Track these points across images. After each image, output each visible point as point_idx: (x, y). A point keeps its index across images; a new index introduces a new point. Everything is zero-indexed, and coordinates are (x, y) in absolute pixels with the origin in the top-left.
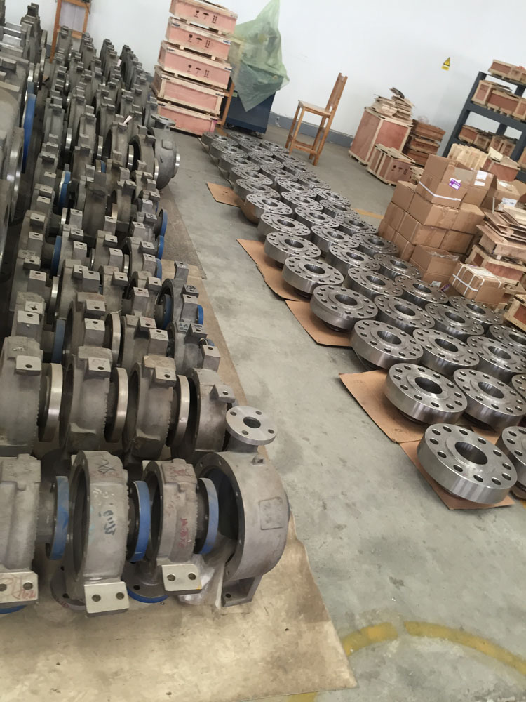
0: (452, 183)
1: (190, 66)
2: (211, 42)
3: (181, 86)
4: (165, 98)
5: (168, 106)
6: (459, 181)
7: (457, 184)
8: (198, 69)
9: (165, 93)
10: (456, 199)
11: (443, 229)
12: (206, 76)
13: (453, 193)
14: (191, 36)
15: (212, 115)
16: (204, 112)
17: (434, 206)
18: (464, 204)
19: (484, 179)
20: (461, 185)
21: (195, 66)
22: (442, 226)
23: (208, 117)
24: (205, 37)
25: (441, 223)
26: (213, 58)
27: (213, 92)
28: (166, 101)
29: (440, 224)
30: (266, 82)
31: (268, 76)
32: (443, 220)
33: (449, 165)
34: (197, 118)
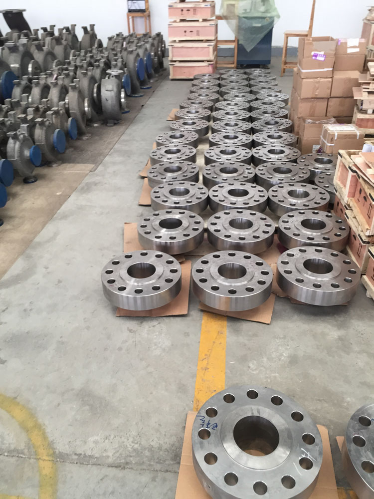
0: (316, 56)
1: (185, 32)
2: (197, 9)
3: (182, 47)
4: (174, 59)
5: (177, 64)
6: (322, 53)
7: (321, 56)
8: (191, 32)
9: (173, 56)
10: (326, 70)
11: (323, 98)
12: (198, 34)
13: (320, 64)
14: (182, 10)
15: (208, 61)
16: (202, 61)
17: (304, 80)
18: (335, 72)
19: (357, 45)
20: (325, 55)
21: (188, 30)
22: (318, 97)
23: (206, 64)
24: (191, 8)
25: (317, 93)
26: (201, 20)
27: (205, 45)
28: (175, 61)
29: (317, 95)
30: (259, 25)
31: (260, 20)
32: (318, 91)
33: (306, 42)
34: (199, 67)
